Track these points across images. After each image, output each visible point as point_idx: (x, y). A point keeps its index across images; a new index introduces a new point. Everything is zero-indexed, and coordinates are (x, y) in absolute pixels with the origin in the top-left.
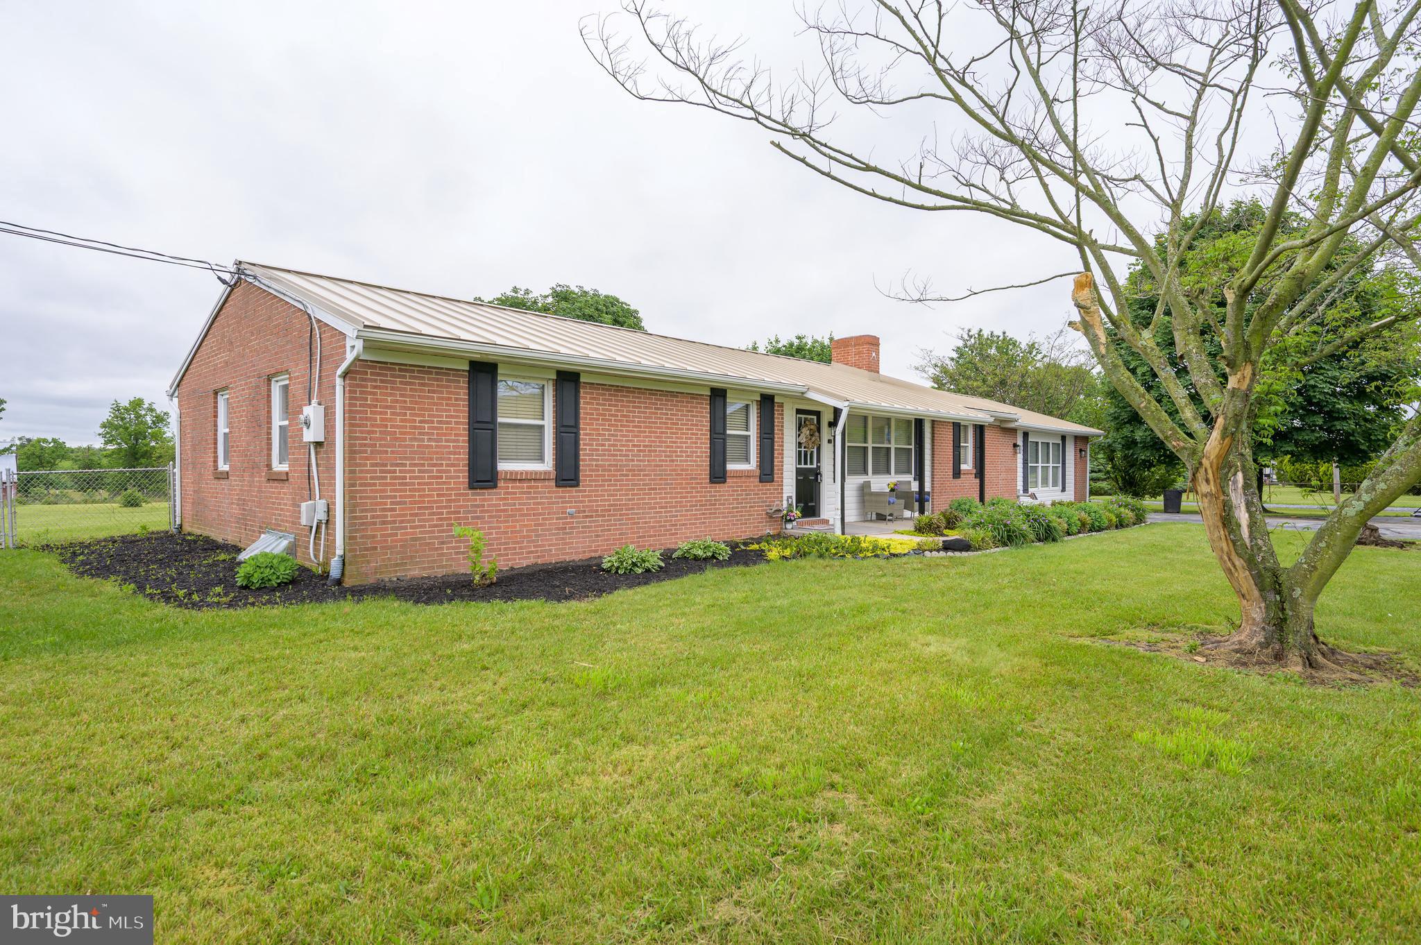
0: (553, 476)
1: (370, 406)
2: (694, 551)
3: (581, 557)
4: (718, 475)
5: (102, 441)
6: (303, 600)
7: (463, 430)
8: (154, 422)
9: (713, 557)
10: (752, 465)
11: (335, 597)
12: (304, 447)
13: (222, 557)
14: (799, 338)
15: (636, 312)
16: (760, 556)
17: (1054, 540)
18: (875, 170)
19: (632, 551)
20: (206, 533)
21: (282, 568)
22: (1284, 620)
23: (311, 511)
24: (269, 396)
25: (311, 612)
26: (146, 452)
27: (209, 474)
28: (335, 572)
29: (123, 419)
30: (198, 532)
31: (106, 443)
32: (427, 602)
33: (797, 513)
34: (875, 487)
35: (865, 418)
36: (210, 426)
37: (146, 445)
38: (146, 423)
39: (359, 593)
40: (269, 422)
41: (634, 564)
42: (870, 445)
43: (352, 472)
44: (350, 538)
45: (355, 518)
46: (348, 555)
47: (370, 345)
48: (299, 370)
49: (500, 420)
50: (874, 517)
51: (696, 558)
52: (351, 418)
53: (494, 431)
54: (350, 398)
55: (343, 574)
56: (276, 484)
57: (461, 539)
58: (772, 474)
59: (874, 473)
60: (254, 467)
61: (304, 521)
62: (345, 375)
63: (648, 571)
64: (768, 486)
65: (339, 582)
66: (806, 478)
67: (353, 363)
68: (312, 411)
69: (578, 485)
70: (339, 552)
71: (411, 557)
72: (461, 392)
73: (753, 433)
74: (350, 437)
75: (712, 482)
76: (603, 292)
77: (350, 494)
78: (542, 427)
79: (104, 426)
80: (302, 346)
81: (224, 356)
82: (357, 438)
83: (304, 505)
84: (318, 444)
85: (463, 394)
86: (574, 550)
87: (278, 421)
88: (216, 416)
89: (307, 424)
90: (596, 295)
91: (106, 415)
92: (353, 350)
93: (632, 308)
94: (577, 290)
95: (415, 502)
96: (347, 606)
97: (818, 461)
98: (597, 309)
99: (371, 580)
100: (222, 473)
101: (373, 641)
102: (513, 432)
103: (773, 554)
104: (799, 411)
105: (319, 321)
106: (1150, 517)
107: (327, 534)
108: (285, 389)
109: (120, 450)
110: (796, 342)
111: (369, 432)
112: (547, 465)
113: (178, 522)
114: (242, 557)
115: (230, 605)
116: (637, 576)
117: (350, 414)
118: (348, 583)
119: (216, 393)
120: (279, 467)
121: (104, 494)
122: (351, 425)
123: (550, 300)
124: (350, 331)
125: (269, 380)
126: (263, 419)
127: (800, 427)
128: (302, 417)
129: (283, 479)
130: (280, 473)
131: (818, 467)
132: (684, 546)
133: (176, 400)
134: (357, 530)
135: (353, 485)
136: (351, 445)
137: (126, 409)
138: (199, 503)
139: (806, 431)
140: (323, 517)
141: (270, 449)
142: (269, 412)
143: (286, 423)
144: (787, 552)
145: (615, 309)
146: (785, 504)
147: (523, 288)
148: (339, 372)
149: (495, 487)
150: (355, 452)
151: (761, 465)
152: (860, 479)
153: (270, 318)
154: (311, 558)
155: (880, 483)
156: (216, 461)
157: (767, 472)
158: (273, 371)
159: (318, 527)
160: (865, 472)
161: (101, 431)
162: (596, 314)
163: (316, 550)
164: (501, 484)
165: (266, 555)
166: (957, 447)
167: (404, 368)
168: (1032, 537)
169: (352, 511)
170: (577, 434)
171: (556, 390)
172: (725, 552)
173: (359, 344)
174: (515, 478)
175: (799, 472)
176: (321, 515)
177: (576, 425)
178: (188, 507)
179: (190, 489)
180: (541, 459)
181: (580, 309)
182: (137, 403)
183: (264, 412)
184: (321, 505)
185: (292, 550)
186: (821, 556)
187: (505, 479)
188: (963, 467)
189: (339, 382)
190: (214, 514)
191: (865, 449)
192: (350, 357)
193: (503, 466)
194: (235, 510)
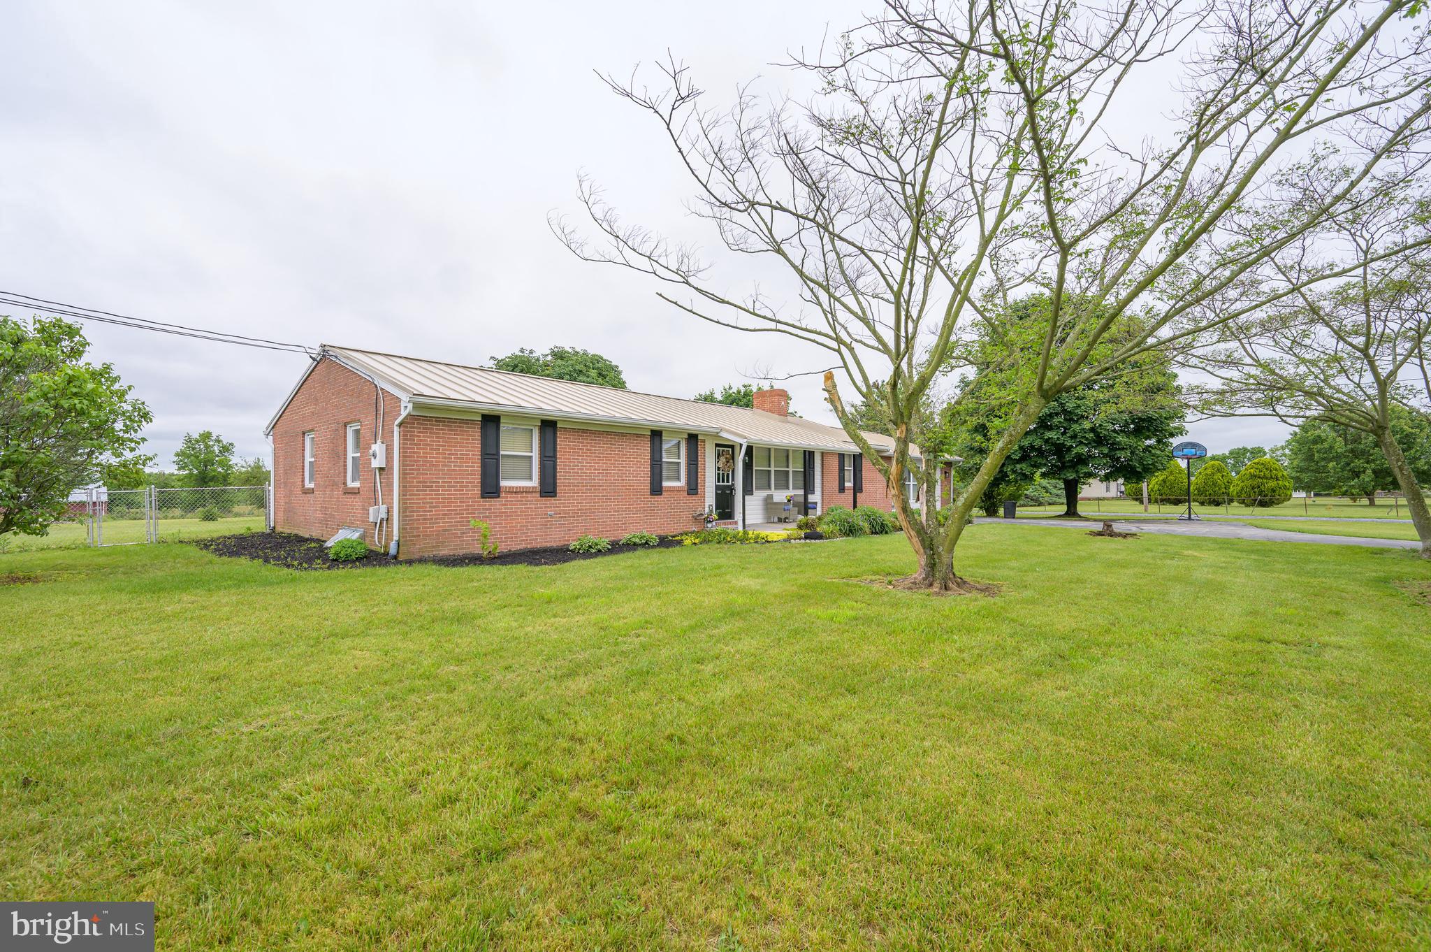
0: (538, 489)
1: (415, 444)
2: (634, 540)
3: (557, 544)
4: (656, 489)
5: (176, 467)
6: (374, 565)
7: (477, 460)
8: (220, 452)
9: (646, 543)
10: (682, 483)
11: (394, 564)
12: (371, 471)
13: (313, 545)
14: (745, 386)
15: (617, 367)
16: (680, 543)
17: (886, 533)
18: (728, 303)
19: (590, 539)
20: (295, 531)
21: (359, 548)
22: (935, 564)
23: (376, 513)
24: (345, 437)
25: (381, 571)
26: (214, 476)
27: (298, 490)
28: (393, 550)
29: (194, 449)
30: (289, 532)
31: (179, 469)
32: (454, 566)
33: (715, 516)
34: (776, 499)
35: (770, 449)
36: (299, 456)
37: (214, 471)
38: (213, 452)
39: (410, 562)
40: (345, 455)
41: (590, 547)
42: (773, 469)
43: (404, 486)
44: (403, 529)
45: (407, 516)
46: (402, 540)
47: (417, 406)
48: (368, 420)
49: (502, 453)
50: (776, 520)
51: (635, 544)
52: (404, 452)
53: (498, 460)
54: (404, 440)
55: (398, 552)
56: (350, 496)
57: (475, 530)
58: (696, 489)
59: (776, 488)
60: (334, 484)
61: (371, 519)
62: (400, 425)
63: (599, 551)
64: (694, 497)
65: (395, 557)
66: (724, 492)
67: (406, 418)
68: (378, 448)
69: (555, 496)
70: (396, 538)
71: (442, 542)
72: (475, 436)
73: (683, 460)
74: (403, 464)
75: (651, 494)
76: (591, 351)
77: (403, 501)
78: (531, 457)
79: (177, 455)
80: (370, 404)
81: (311, 408)
82: (408, 465)
83: (371, 509)
84: (381, 469)
85: (478, 436)
86: (553, 539)
87: (351, 454)
88: (304, 450)
89: (374, 456)
90: (585, 354)
91: (179, 445)
92: (406, 410)
93: (613, 364)
94: (570, 350)
95: (445, 507)
96: (403, 568)
97: (733, 480)
98: (585, 366)
99: (416, 556)
100: (309, 489)
101: (421, 582)
102: (510, 461)
103: (688, 542)
104: (717, 445)
105: (382, 389)
106: (975, 520)
107: (387, 527)
108: (357, 432)
109: (191, 474)
110: (743, 390)
111: (415, 461)
112: (535, 483)
113: (272, 525)
114: (328, 544)
115: (329, 568)
116: (591, 554)
117: (403, 450)
118: (401, 557)
119: (304, 434)
120: (351, 484)
121: (178, 512)
122: (404, 457)
123: (549, 358)
124: (404, 398)
125: (346, 426)
126: (341, 452)
127: (718, 456)
128: (371, 452)
129: (355, 492)
130: (353, 488)
131: (733, 485)
132: (628, 536)
133: (271, 438)
134: (408, 524)
135: (406, 495)
136: (404, 470)
137: (197, 441)
138: (289, 511)
139: (723, 459)
140: (385, 516)
141: (345, 473)
142: (345, 448)
143: (358, 455)
144: (697, 541)
145: (599, 365)
146: (707, 510)
147: (529, 349)
148: (397, 422)
149: (499, 497)
150: (407, 474)
151: (688, 483)
152: (765, 493)
153: (346, 385)
154: (376, 544)
155: (780, 496)
156: (303, 481)
157: (693, 487)
158: (349, 420)
159: (381, 523)
160: (769, 488)
161: (176, 459)
162: (584, 369)
163: (380, 539)
164: (503, 495)
165: (348, 540)
166: (842, 470)
167: (438, 420)
168: (868, 530)
169: (404, 512)
170: (555, 462)
171: (540, 433)
172: (656, 541)
173: (410, 406)
174: (512, 491)
175: (717, 488)
176: (383, 515)
177: (555, 456)
178: (281, 514)
179: (282, 502)
180: (531, 478)
181: (572, 365)
182: (206, 436)
183: (341, 448)
184: (383, 508)
185: (363, 537)
186: (719, 543)
187: (506, 492)
188: (847, 484)
189: (396, 429)
190: (302, 519)
191: (769, 471)
192: (404, 414)
193: (504, 483)
194: (319, 515)
